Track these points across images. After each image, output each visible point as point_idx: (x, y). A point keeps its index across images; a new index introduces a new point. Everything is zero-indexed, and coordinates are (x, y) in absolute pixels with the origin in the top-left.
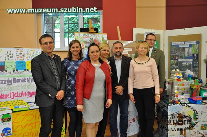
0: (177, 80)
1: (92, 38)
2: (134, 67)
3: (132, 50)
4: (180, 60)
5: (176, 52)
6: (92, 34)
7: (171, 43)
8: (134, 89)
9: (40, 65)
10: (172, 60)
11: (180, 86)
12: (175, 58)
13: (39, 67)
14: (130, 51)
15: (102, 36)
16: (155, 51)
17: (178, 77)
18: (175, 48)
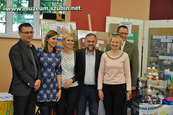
0: (152, 79)
1: (60, 27)
2: (106, 61)
3: (103, 43)
4: (161, 57)
5: (157, 48)
6: (59, 22)
7: (152, 37)
8: (104, 84)
9: (21, 54)
10: (152, 58)
11: (155, 85)
12: (156, 55)
13: (20, 56)
14: (102, 43)
15: (71, 24)
16: (128, 46)
17: (153, 75)
18: (156, 42)
